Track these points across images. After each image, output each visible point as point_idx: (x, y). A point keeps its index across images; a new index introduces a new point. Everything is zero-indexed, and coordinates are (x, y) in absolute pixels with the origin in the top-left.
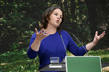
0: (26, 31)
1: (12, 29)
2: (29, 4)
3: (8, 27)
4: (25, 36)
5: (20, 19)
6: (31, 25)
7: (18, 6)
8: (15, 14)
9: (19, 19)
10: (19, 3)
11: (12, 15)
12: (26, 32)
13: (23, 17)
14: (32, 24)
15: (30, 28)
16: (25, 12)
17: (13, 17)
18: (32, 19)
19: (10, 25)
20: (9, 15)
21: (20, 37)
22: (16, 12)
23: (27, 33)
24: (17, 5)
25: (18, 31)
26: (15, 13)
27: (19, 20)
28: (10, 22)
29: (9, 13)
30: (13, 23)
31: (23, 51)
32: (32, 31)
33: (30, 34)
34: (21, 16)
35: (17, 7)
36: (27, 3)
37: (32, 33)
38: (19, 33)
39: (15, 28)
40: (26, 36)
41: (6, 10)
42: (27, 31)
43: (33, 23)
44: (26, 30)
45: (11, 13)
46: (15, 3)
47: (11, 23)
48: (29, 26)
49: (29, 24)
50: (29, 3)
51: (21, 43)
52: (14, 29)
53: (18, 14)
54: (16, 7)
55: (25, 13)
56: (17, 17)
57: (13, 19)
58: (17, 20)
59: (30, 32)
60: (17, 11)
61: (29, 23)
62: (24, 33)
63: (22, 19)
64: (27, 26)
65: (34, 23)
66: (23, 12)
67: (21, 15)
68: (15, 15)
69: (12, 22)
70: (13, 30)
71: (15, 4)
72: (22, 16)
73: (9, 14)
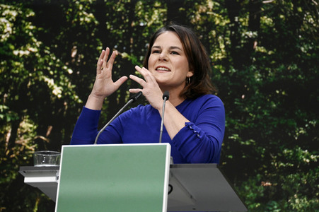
0: (283, 150)
1: (243, 143)
2: (297, 69)
3: (232, 137)
4: (282, 164)
5: (269, 114)
6: (300, 132)
7: (262, 77)
8: (253, 101)
9: (265, 113)
10: (267, 69)
11: (245, 103)
12: (285, 151)
13: (278, 106)
14: (304, 128)
15: (296, 138)
16: (283, 93)
17: (247, 109)
18: (305, 114)
19: (237, 132)
20: (236, 105)
21: (265, 166)
22: (257, 92)
23: (289, 153)
24: (259, 75)
25: (260, 150)
26: (253, 98)
27: (265, 116)
28: (239, 122)
29: (237, 97)
30: (246, 126)
31: (274, 209)
32: (305, 150)
33: (298, 157)
34: (270, 105)
35: (260, 78)
36: (292, 66)
37: (303, 154)
38: (262, 156)
39: (252, 141)
40: (285, 164)
41: (229, 88)
42: (289, 149)
43: (307, 126)
44: (283, 146)
45: (243, 97)
46: (254, 67)
47: (240, 125)
48: (295, 133)
49: (294, 129)
50: (298, 66)
51: (268, 186)
52: (247, 143)
53: (262, 99)
54: (258, 80)
55: (284, 96)
56: (259, 108)
57: (247, 114)
58: (259, 116)
59: (295, 152)
60: (260, 92)
61: (295, 124)
62: (279, 154)
63: (274, 113)
64: (290, 134)
65: (310, 125)
66: (278, 92)
67: (272, 102)
68: (252, 103)
69: (244, 122)
70: (245, 145)
71: (255, 70)
72: (274, 105)
73: (236, 99)
